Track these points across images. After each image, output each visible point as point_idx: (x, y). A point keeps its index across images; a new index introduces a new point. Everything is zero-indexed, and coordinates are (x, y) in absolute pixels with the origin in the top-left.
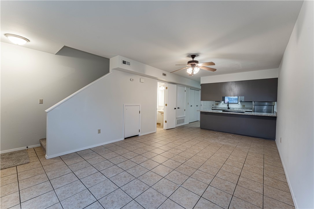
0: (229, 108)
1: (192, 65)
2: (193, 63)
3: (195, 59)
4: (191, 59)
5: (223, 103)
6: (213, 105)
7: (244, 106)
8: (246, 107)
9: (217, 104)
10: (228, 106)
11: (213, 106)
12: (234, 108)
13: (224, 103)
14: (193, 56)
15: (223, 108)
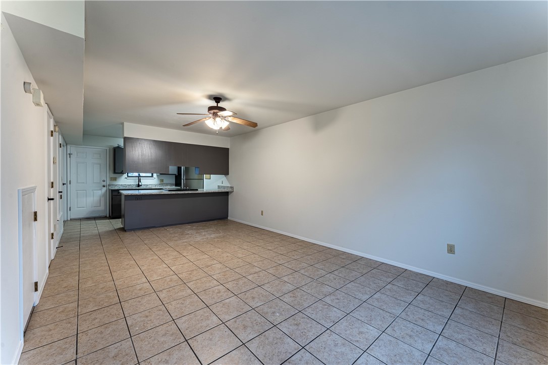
0: (139, 186)
1: (214, 113)
2: (215, 111)
3: (221, 104)
4: (213, 104)
5: (126, 177)
6: (104, 181)
7: (162, 181)
8: (165, 182)
9: (115, 179)
10: (139, 181)
11: (104, 183)
12: (147, 185)
13: (128, 176)
14: (218, 99)
15: (128, 185)
